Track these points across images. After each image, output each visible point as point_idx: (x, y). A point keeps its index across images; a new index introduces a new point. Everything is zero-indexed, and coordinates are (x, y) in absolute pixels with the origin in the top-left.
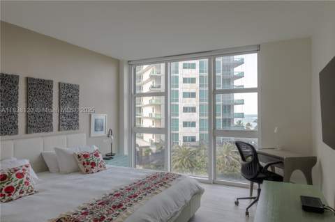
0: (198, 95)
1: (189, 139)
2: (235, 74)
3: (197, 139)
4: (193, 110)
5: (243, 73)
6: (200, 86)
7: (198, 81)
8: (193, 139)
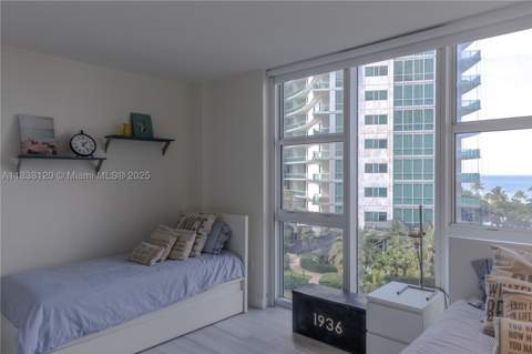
0: (390, 144)
1: (376, 216)
2: (464, 105)
3: (390, 217)
4: (383, 168)
5: (478, 102)
6: (395, 128)
7: (390, 121)
8: (383, 217)
